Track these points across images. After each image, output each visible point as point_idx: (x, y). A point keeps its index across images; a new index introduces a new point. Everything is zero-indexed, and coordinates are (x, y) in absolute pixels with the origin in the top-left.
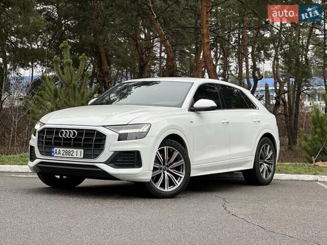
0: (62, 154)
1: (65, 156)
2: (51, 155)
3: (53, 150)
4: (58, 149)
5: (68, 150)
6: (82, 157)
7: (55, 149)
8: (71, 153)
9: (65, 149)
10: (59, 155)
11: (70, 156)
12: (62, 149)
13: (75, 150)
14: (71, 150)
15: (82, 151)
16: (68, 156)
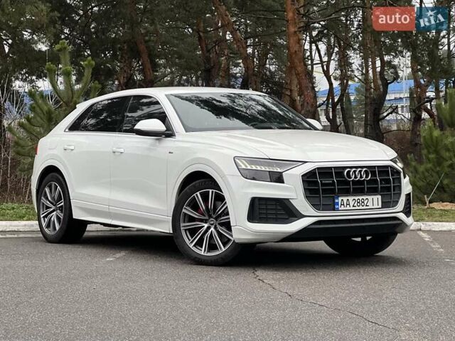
0: (351, 205)
1: (357, 208)
2: (334, 209)
3: (336, 201)
4: (345, 199)
5: (361, 198)
6: (380, 206)
7: (340, 199)
8: (365, 202)
9: (356, 198)
10: (348, 208)
11: (365, 207)
12: (351, 198)
13: (370, 198)
14: (365, 197)
15: (380, 197)
16: (361, 207)
